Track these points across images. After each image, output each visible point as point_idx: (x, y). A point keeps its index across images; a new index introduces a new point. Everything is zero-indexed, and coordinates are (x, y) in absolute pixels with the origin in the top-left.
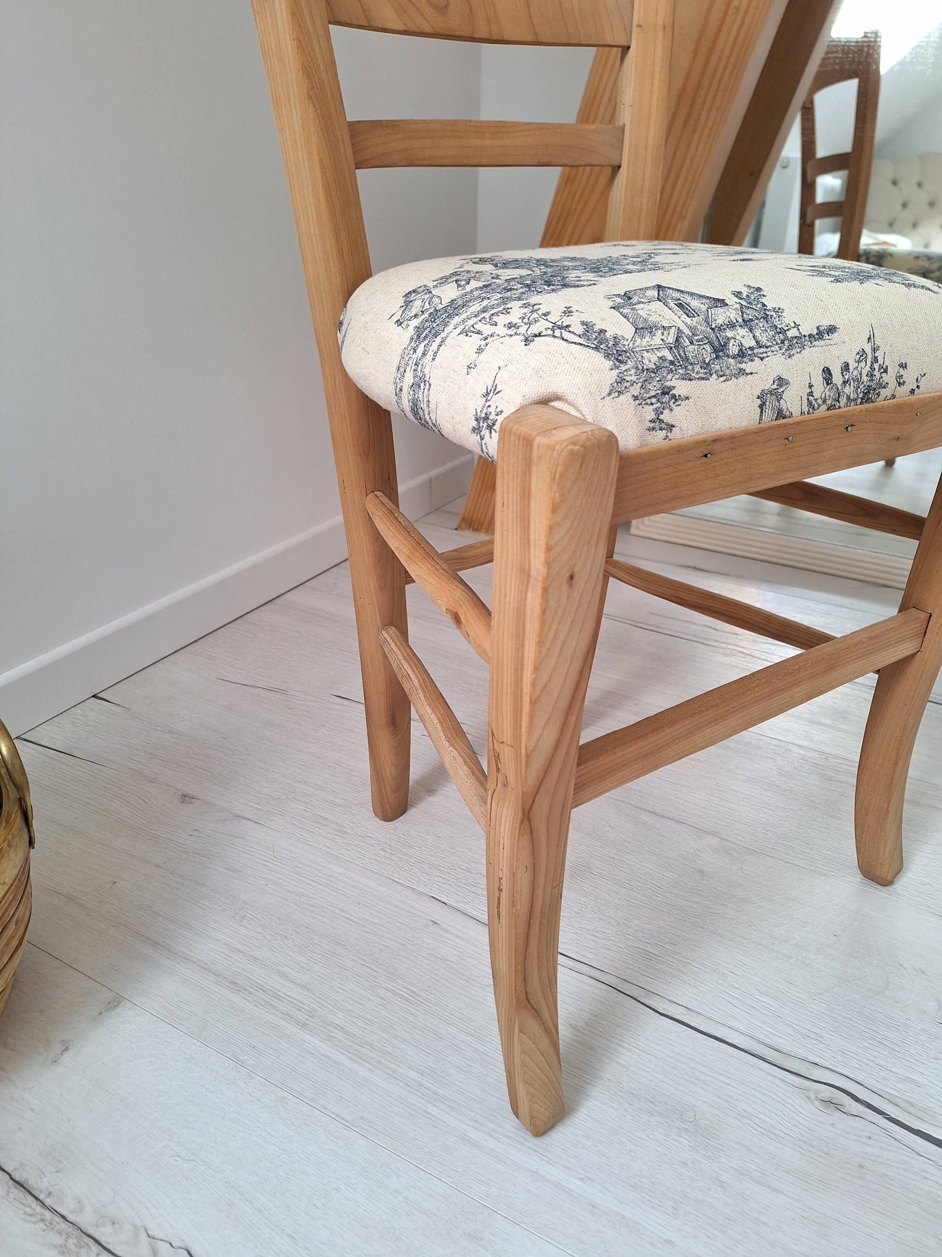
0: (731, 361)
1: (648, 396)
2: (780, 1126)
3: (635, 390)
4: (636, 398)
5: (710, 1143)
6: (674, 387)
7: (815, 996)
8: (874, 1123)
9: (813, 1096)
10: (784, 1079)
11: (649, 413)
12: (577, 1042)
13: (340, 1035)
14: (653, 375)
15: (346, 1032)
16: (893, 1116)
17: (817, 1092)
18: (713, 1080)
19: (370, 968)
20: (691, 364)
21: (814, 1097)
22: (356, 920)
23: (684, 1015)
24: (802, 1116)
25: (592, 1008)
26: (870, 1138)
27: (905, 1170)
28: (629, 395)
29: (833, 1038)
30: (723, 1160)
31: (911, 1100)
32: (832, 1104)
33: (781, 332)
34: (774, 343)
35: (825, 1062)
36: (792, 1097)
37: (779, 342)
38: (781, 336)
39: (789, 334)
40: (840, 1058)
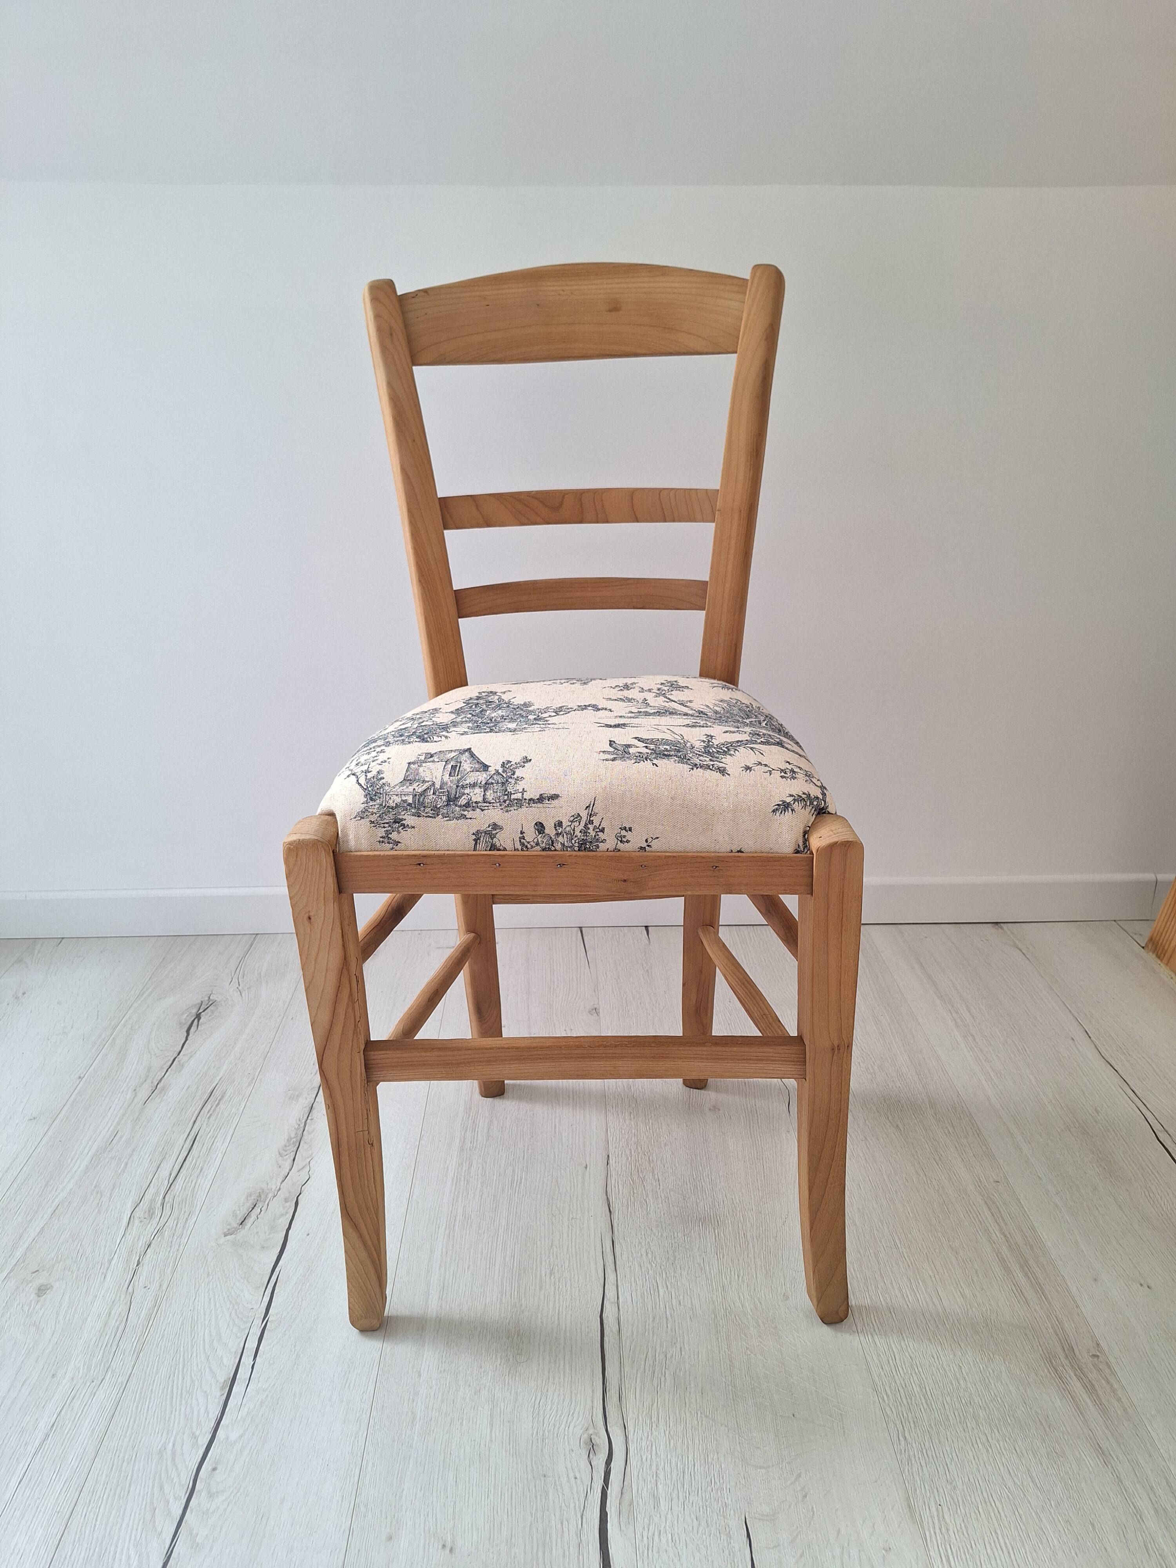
2: (548, 1416)
5: (506, 1377)
7: (701, 1414)
8: (592, 1479)
9: (591, 1431)
10: (594, 1409)
13: (466, 1167)
15: (469, 1169)
16: (609, 1492)
17: (596, 1434)
18: (561, 1364)
21: (590, 1433)
23: (611, 1331)
24: (567, 1428)
26: (576, 1478)
27: (561, 1507)
29: (663, 1434)
30: (497, 1389)
31: (635, 1502)
32: (592, 1447)
33: (507, 795)
34: (497, 801)
35: (632, 1434)
36: (580, 1419)
37: (502, 801)
38: (506, 797)
39: (513, 797)
40: (644, 1443)
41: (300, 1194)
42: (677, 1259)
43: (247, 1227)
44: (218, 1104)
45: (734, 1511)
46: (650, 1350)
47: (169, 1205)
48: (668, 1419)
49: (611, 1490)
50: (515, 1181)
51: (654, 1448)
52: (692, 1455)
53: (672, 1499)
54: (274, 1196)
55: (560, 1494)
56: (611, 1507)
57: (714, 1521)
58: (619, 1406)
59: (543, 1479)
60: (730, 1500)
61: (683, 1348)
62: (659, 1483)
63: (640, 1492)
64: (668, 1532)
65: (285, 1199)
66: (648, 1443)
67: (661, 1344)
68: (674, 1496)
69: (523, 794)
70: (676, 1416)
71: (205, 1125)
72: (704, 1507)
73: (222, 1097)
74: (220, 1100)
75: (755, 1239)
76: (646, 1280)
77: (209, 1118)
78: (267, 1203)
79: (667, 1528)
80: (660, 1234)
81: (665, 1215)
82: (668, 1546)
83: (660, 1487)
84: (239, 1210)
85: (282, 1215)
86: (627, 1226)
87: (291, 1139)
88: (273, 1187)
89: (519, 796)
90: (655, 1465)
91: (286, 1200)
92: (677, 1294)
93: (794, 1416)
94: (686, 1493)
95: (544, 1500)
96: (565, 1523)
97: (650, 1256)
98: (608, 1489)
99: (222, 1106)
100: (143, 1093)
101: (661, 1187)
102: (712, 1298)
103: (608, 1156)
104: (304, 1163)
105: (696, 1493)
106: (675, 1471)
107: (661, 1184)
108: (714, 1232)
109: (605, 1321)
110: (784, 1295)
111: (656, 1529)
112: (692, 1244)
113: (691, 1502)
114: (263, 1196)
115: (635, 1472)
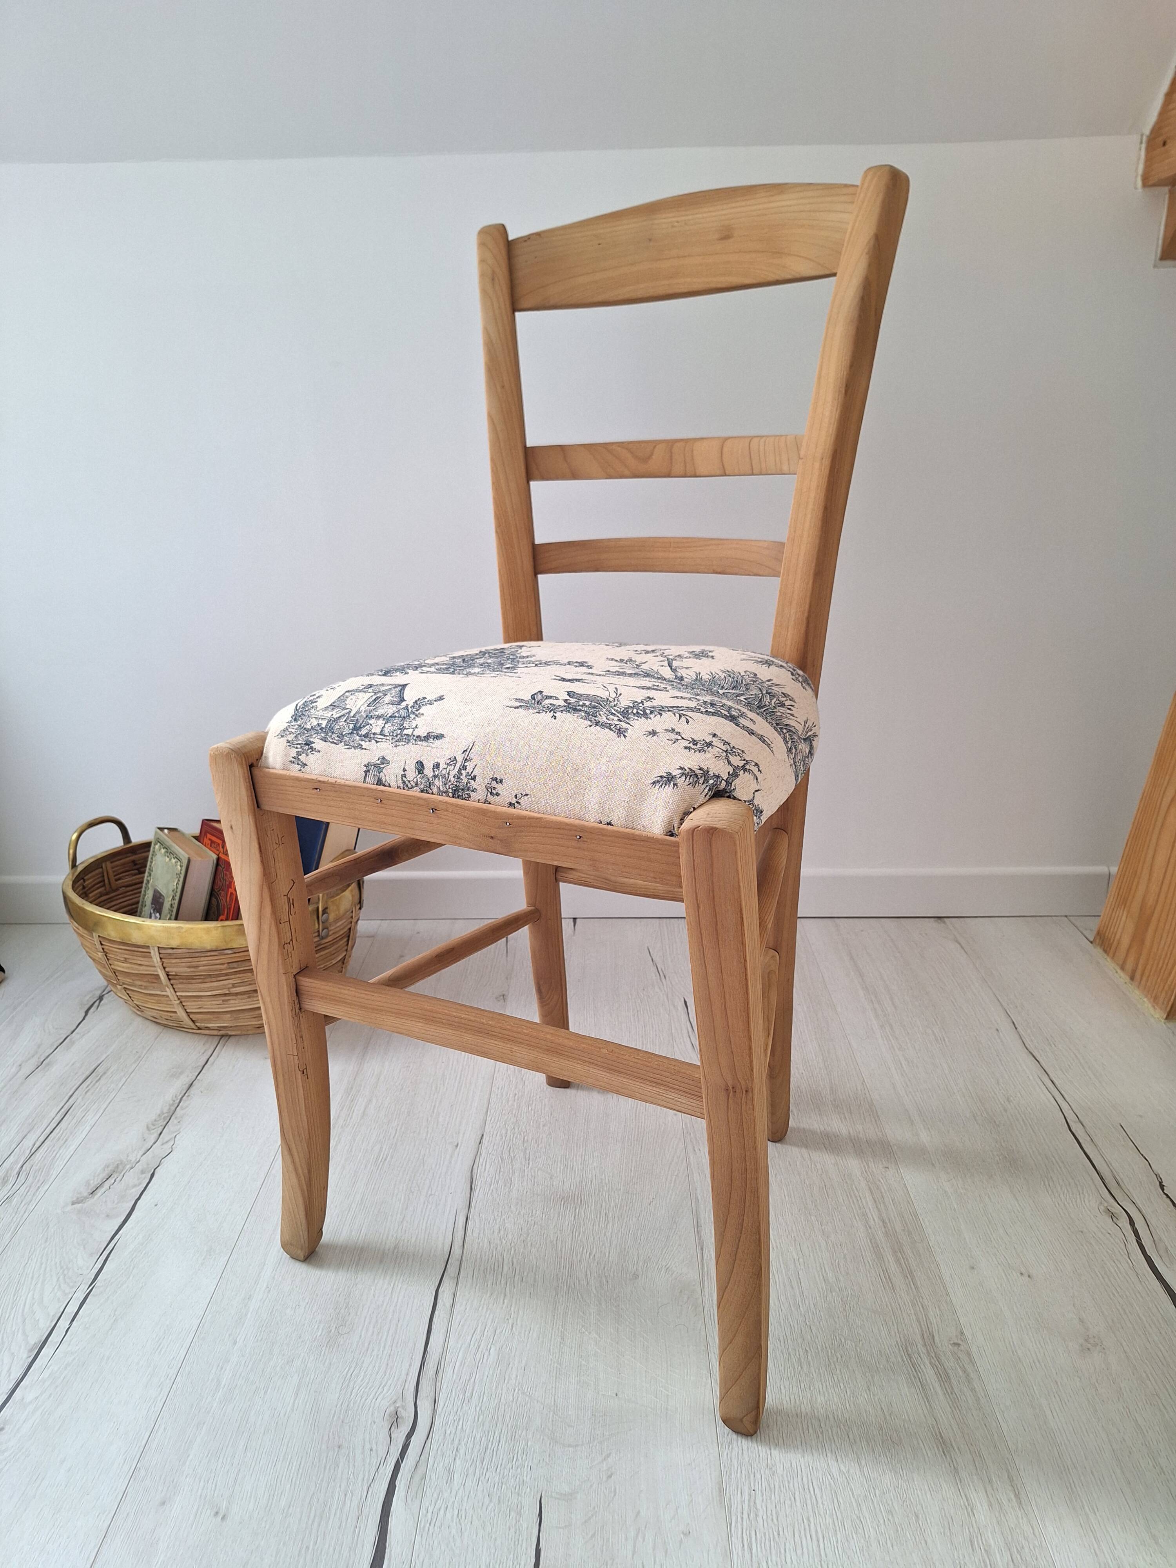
0: (358, 737)
1: (297, 743)
2: (357, 1388)
3: (291, 737)
4: (288, 742)
5: (324, 1348)
6: (314, 743)
7: (519, 1390)
8: (388, 1451)
9: (399, 1404)
10: (407, 1384)
11: (293, 752)
12: (384, 1250)
14: (306, 732)
16: (402, 1465)
17: (403, 1407)
18: (384, 1337)
20: (332, 733)
21: (397, 1406)
23: (444, 1305)
24: (374, 1400)
25: (421, 1250)
26: (371, 1450)
27: (348, 1479)
28: (286, 738)
29: (473, 1410)
30: (312, 1358)
31: (428, 1478)
32: (396, 1419)
35: (441, 1406)
36: (390, 1392)
40: (451, 1417)
41: (158, 1167)
42: (530, 1236)
43: (96, 1197)
44: (100, 1079)
45: (530, 1489)
46: (480, 1325)
47: (25, 1173)
48: (482, 1394)
49: (406, 1464)
50: (381, 1158)
51: (461, 1422)
52: (500, 1430)
53: (467, 1475)
54: (132, 1168)
55: (351, 1466)
56: (401, 1481)
57: (507, 1499)
58: (434, 1380)
59: (336, 1449)
60: (529, 1477)
61: (515, 1324)
62: (457, 1459)
63: (435, 1465)
64: (455, 1508)
66: (455, 1418)
67: (492, 1320)
68: (471, 1471)
70: (492, 1392)
71: (80, 1098)
72: (500, 1485)
73: (105, 1073)
74: (101, 1076)
75: (616, 1219)
76: (492, 1256)
77: (86, 1093)
78: (123, 1174)
79: (456, 1503)
80: (518, 1211)
81: (528, 1193)
82: (453, 1521)
83: (458, 1462)
84: (94, 1180)
85: (135, 1186)
86: (485, 1203)
87: (163, 1114)
88: (133, 1158)
90: (457, 1439)
91: (143, 1172)
92: (522, 1270)
93: (617, 1395)
94: (484, 1469)
95: (332, 1471)
96: (349, 1494)
97: (502, 1232)
98: (402, 1462)
99: (102, 1081)
100: (26, 1070)
101: (530, 1166)
102: (557, 1275)
103: (483, 1135)
104: (171, 1137)
105: (494, 1469)
106: (478, 1446)
107: (531, 1164)
108: (575, 1210)
109: (440, 1296)
110: (634, 1274)
111: (443, 1505)
112: (550, 1222)
113: (487, 1478)
114: (121, 1167)
115: (435, 1446)
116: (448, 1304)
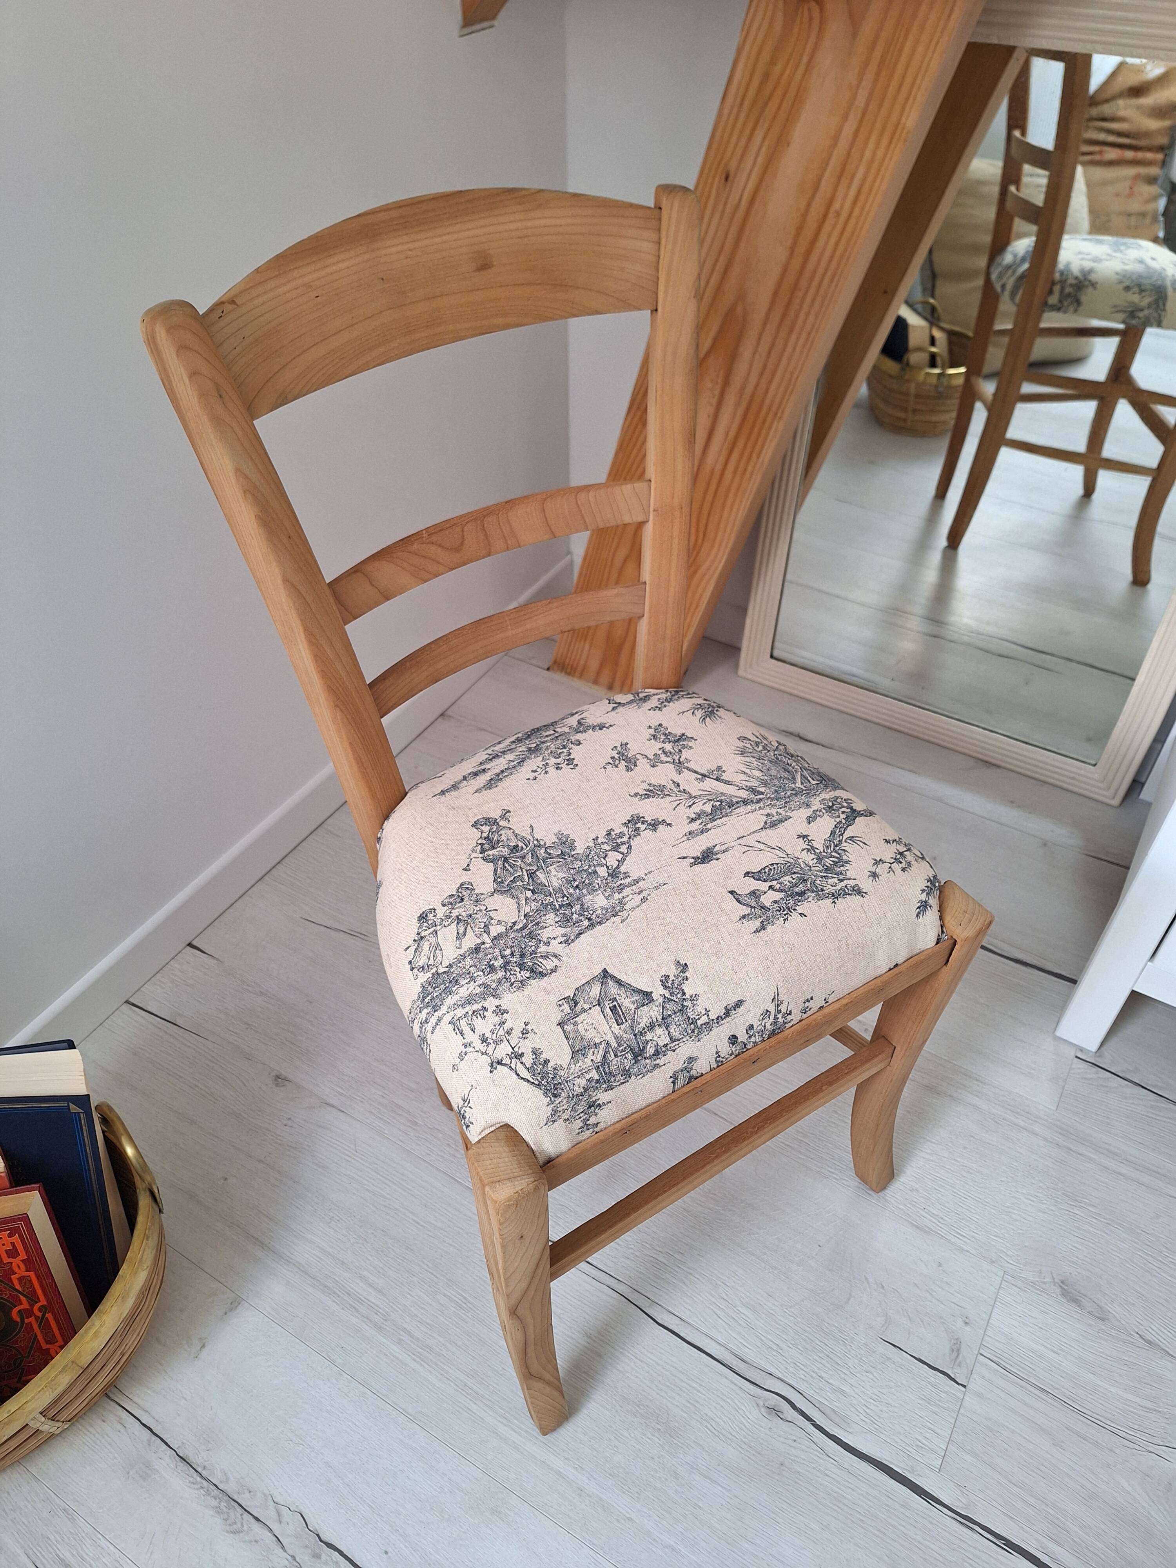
2: (730, 1428)
5: (676, 1442)
6: (599, 1099)
8: (803, 1429)
9: (760, 1402)
10: (743, 1387)
12: (588, 1349)
13: (406, 1338)
15: (412, 1336)
16: (818, 1423)
17: (766, 1400)
18: (687, 1387)
19: (431, 1273)
21: (764, 1405)
22: (422, 1223)
23: (677, 1325)
24: (749, 1420)
25: (605, 1317)
26: (795, 1441)
27: (814, 1468)
29: (790, 1350)
30: (682, 1456)
31: (836, 1409)
32: (774, 1411)
33: (692, 1023)
34: (686, 1034)
35: (778, 1372)
36: (746, 1404)
37: (690, 1032)
38: (692, 1026)
39: (699, 1023)
40: (791, 1369)
41: (318, 1535)
45: (873, 1342)
46: (713, 1308)
48: (780, 1338)
49: (815, 1418)
50: (459, 1301)
51: (798, 1364)
52: (816, 1341)
53: (844, 1381)
55: (803, 1462)
56: (831, 1429)
57: (874, 1361)
58: (748, 1365)
59: (783, 1468)
60: (863, 1339)
61: (723, 1281)
63: (827, 1399)
64: (867, 1401)
65: (313, 1556)
66: (792, 1366)
67: (714, 1297)
68: (843, 1376)
69: (708, 1016)
70: (781, 1330)
76: (644, 1263)
79: (864, 1398)
82: (876, 1408)
87: (219, 1508)
89: (704, 1019)
90: (812, 1373)
92: (671, 1249)
93: (820, 1246)
94: (844, 1366)
95: (801, 1478)
96: (828, 1472)
98: (815, 1421)
102: (690, 1226)
104: (271, 1508)
105: (846, 1360)
106: (824, 1362)
109: (663, 1323)
111: (863, 1407)
113: (852, 1369)
115: (812, 1393)
116: (678, 1321)
